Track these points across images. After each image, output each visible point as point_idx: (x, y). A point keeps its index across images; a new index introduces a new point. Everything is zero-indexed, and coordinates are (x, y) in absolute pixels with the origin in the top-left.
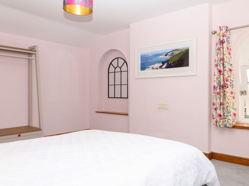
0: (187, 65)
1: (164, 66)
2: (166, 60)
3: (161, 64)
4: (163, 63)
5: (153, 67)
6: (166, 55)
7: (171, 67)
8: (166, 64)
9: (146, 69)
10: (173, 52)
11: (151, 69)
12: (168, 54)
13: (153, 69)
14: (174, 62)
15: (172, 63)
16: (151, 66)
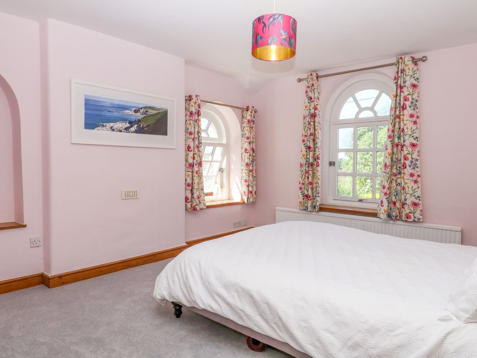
0: (165, 134)
1: (133, 129)
2: (136, 120)
3: (128, 125)
4: (131, 123)
5: (112, 127)
6: (136, 111)
7: (144, 132)
8: (136, 126)
9: (98, 128)
10: (147, 110)
11: (108, 130)
12: (139, 110)
13: (113, 130)
14: (148, 126)
15: (146, 127)
16: (109, 125)
